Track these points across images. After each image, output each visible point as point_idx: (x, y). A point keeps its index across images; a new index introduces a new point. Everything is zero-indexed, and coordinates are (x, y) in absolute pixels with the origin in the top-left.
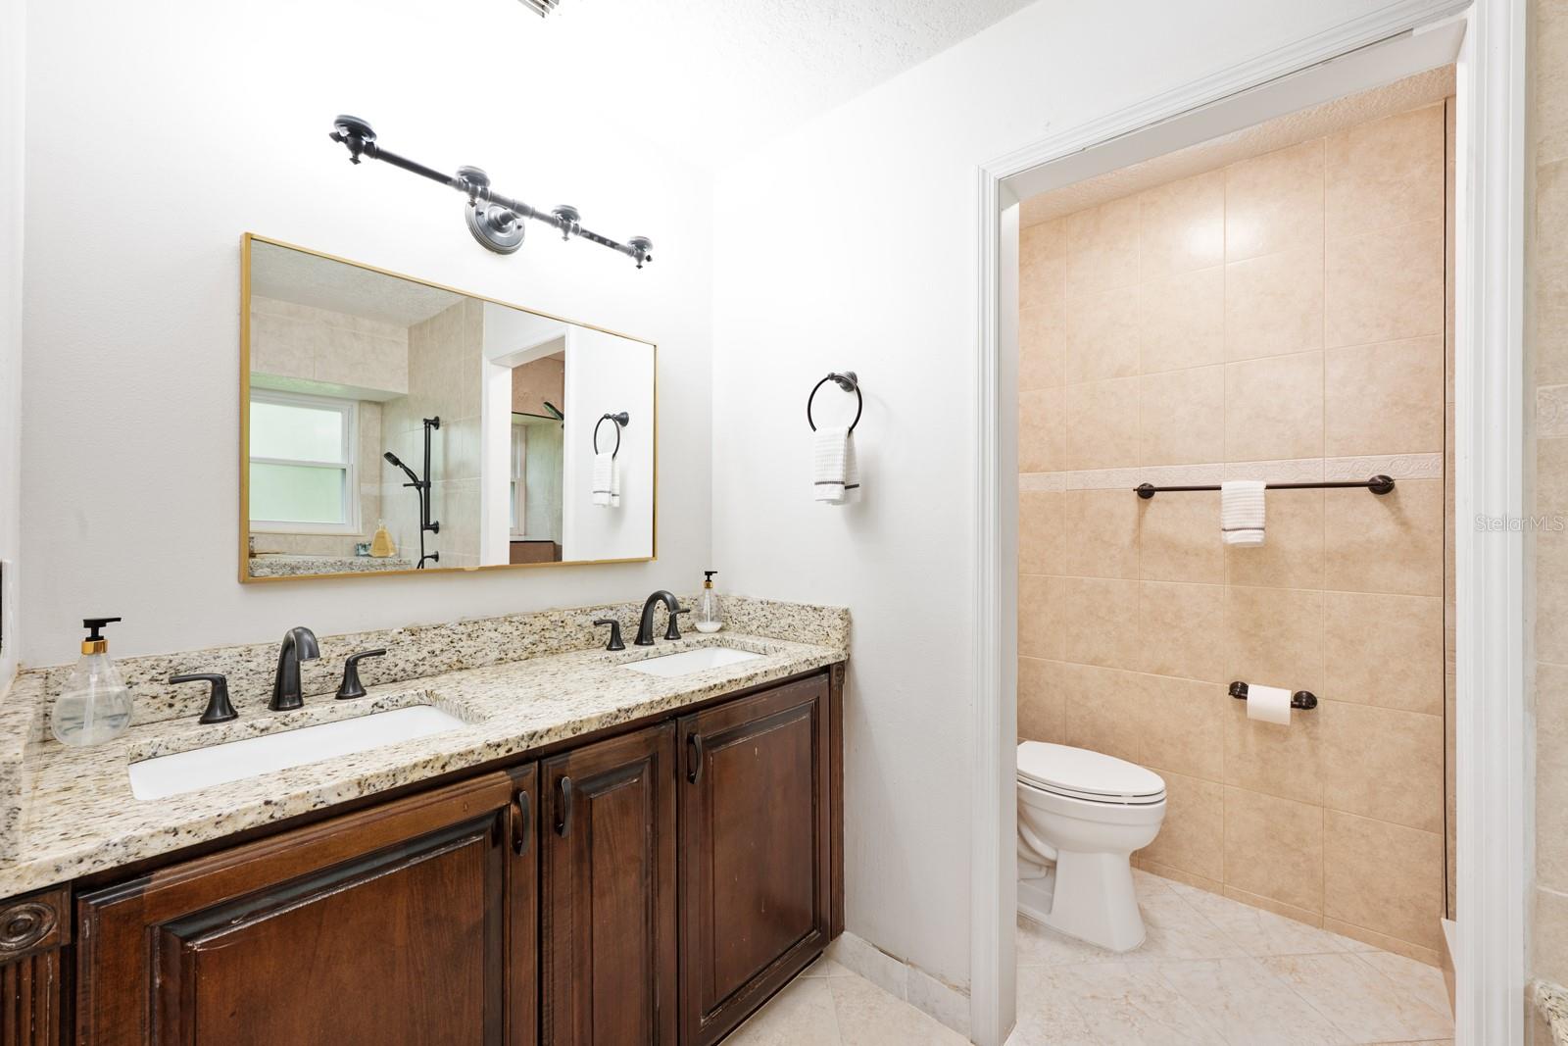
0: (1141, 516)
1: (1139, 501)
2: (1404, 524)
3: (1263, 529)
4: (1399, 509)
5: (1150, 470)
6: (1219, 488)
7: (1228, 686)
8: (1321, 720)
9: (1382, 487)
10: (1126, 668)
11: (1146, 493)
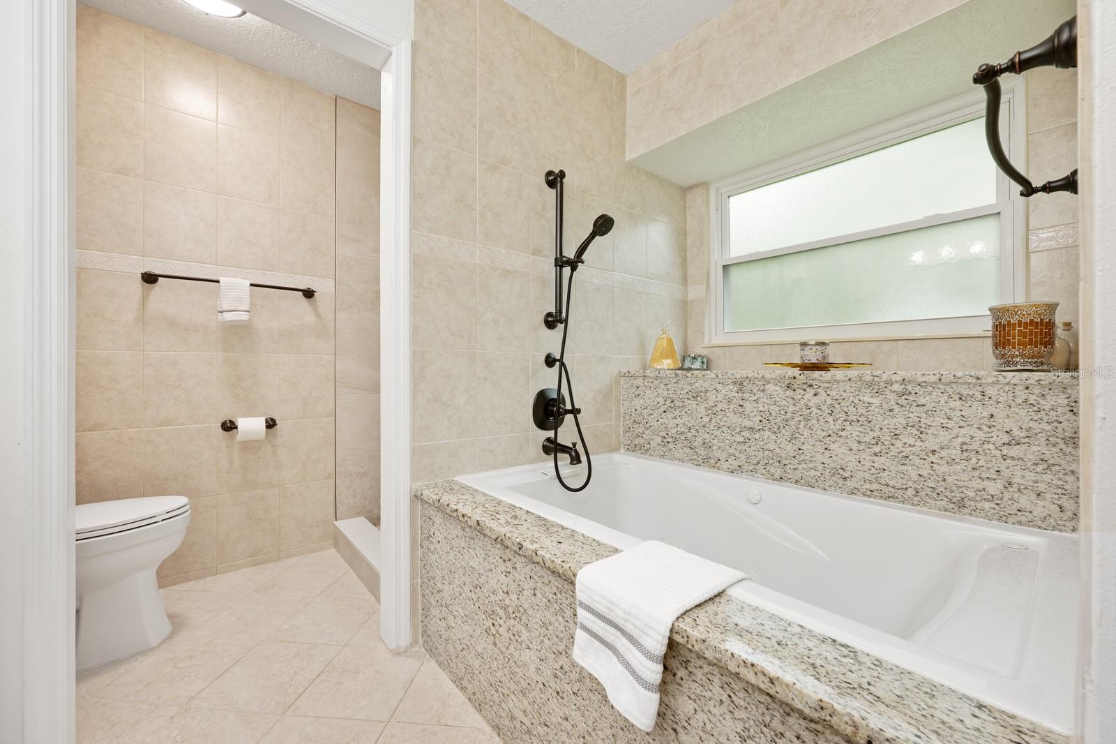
0: (145, 298)
1: (143, 285)
2: (318, 316)
3: (248, 312)
4: (317, 308)
5: (153, 261)
6: (218, 282)
7: (220, 424)
8: (279, 433)
9: (309, 294)
10: (130, 428)
11: (150, 279)
